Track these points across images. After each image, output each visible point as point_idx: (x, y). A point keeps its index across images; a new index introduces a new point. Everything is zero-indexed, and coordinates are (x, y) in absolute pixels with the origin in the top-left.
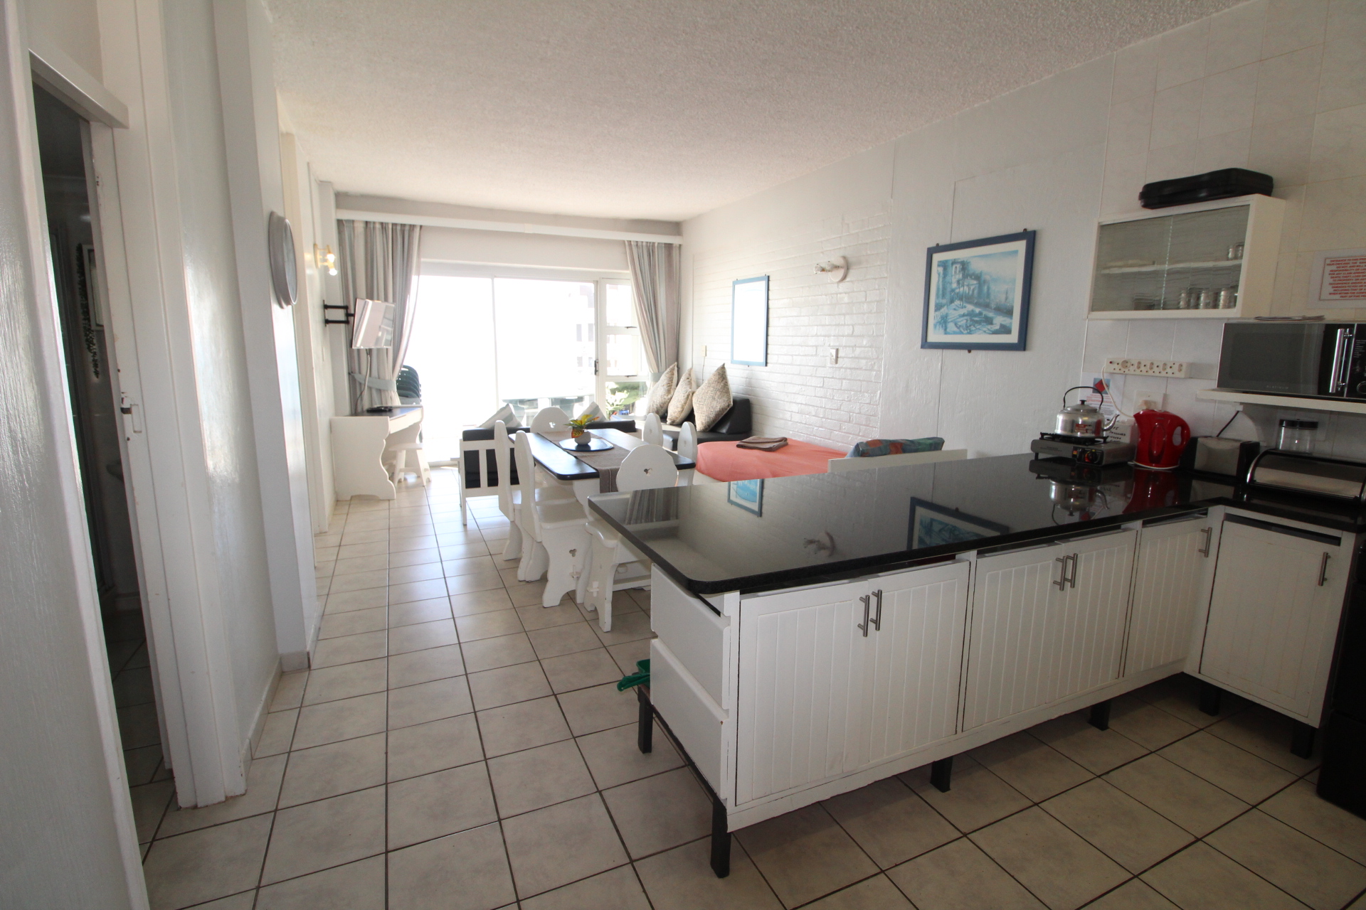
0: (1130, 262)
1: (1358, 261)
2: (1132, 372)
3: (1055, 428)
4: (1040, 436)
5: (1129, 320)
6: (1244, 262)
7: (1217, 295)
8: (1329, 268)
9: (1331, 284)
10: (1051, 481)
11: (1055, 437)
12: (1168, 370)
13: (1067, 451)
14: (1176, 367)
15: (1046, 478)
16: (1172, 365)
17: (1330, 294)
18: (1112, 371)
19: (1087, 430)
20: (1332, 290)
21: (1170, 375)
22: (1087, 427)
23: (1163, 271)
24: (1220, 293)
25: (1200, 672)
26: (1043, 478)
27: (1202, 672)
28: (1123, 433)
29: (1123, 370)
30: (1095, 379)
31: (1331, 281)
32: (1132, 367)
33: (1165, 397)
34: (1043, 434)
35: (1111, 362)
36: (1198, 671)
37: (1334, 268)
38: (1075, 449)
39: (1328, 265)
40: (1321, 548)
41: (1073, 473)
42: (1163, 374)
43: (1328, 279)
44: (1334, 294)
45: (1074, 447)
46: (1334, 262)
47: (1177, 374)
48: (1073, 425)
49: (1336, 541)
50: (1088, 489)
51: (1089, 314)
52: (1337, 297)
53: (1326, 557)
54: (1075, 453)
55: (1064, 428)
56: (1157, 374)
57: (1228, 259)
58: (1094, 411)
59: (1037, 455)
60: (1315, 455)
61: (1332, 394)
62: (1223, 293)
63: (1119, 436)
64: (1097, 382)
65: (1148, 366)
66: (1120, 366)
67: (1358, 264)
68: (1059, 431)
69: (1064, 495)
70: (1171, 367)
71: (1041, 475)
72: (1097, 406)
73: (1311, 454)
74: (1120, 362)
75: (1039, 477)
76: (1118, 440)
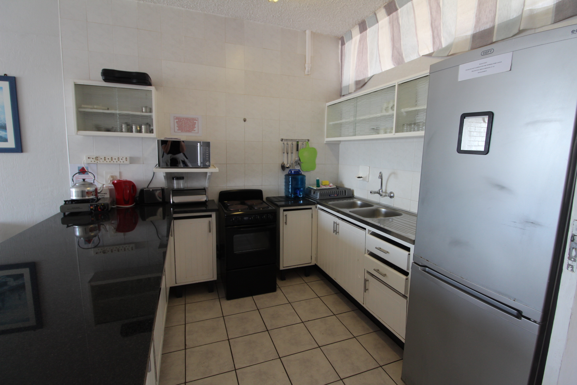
0: (95, 107)
1: (184, 119)
2: (102, 162)
3: (71, 196)
4: (64, 203)
5: (93, 136)
6: (154, 115)
7: (141, 127)
8: (176, 121)
9: (177, 126)
10: (74, 226)
11: (73, 201)
12: (121, 160)
13: (85, 208)
14: (124, 159)
15: (72, 226)
16: (122, 158)
17: (178, 130)
18: (90, 162)
19: (92, 194)
20: (178, 129)
21: (122, 163)
22: (92, 193)
23: (116, 114)
24: (142, 126)
25: (176, 283)
26: (70, 226)
27: (177, 283)
28: (105, 193)
29: (96, 161)
30: (79, 167)
31: (177, 125)
32: (101, 160)
33: (120, 173)
34: (65, 201)
35: (89, 158)
36: (175, 283)
37: (177, 120)
38: (91, 205)
39: (175, 119)
40: (206, 220)
41: (93, 219)
42: (119, 162)
43: (176, 125)
44: (179, 130)
45: (90, 205)
46: (177, 118)
47: (126, 162)
48: (83, 193)
49: (210, 216)
50: (97, 225)
51: (77, 132)
52: (180, 131)
53: (210, 222)
54: (92, 208)
55: (77, 195)
56: (115, 162)
57: (143, 112)
58: (91, 184)
59: (64, 214)
60: (185, 189)
61: (200, 166)
62: (143, 127)
63: (103, 195)
64: (80, 169)
65: (110, 159)
66: (94, 160)
67: (184, 120)
68: (74, 197)
69: (85, 232)
70: (122, 159)
71: (69, 225)
72: (92, 182)
73: (184, 188)
74: (94, 157)
75: (68, 226)
76: (103, 197)
